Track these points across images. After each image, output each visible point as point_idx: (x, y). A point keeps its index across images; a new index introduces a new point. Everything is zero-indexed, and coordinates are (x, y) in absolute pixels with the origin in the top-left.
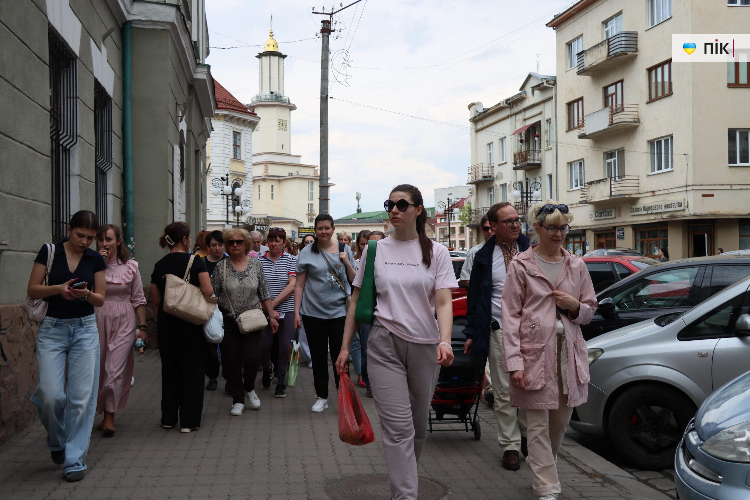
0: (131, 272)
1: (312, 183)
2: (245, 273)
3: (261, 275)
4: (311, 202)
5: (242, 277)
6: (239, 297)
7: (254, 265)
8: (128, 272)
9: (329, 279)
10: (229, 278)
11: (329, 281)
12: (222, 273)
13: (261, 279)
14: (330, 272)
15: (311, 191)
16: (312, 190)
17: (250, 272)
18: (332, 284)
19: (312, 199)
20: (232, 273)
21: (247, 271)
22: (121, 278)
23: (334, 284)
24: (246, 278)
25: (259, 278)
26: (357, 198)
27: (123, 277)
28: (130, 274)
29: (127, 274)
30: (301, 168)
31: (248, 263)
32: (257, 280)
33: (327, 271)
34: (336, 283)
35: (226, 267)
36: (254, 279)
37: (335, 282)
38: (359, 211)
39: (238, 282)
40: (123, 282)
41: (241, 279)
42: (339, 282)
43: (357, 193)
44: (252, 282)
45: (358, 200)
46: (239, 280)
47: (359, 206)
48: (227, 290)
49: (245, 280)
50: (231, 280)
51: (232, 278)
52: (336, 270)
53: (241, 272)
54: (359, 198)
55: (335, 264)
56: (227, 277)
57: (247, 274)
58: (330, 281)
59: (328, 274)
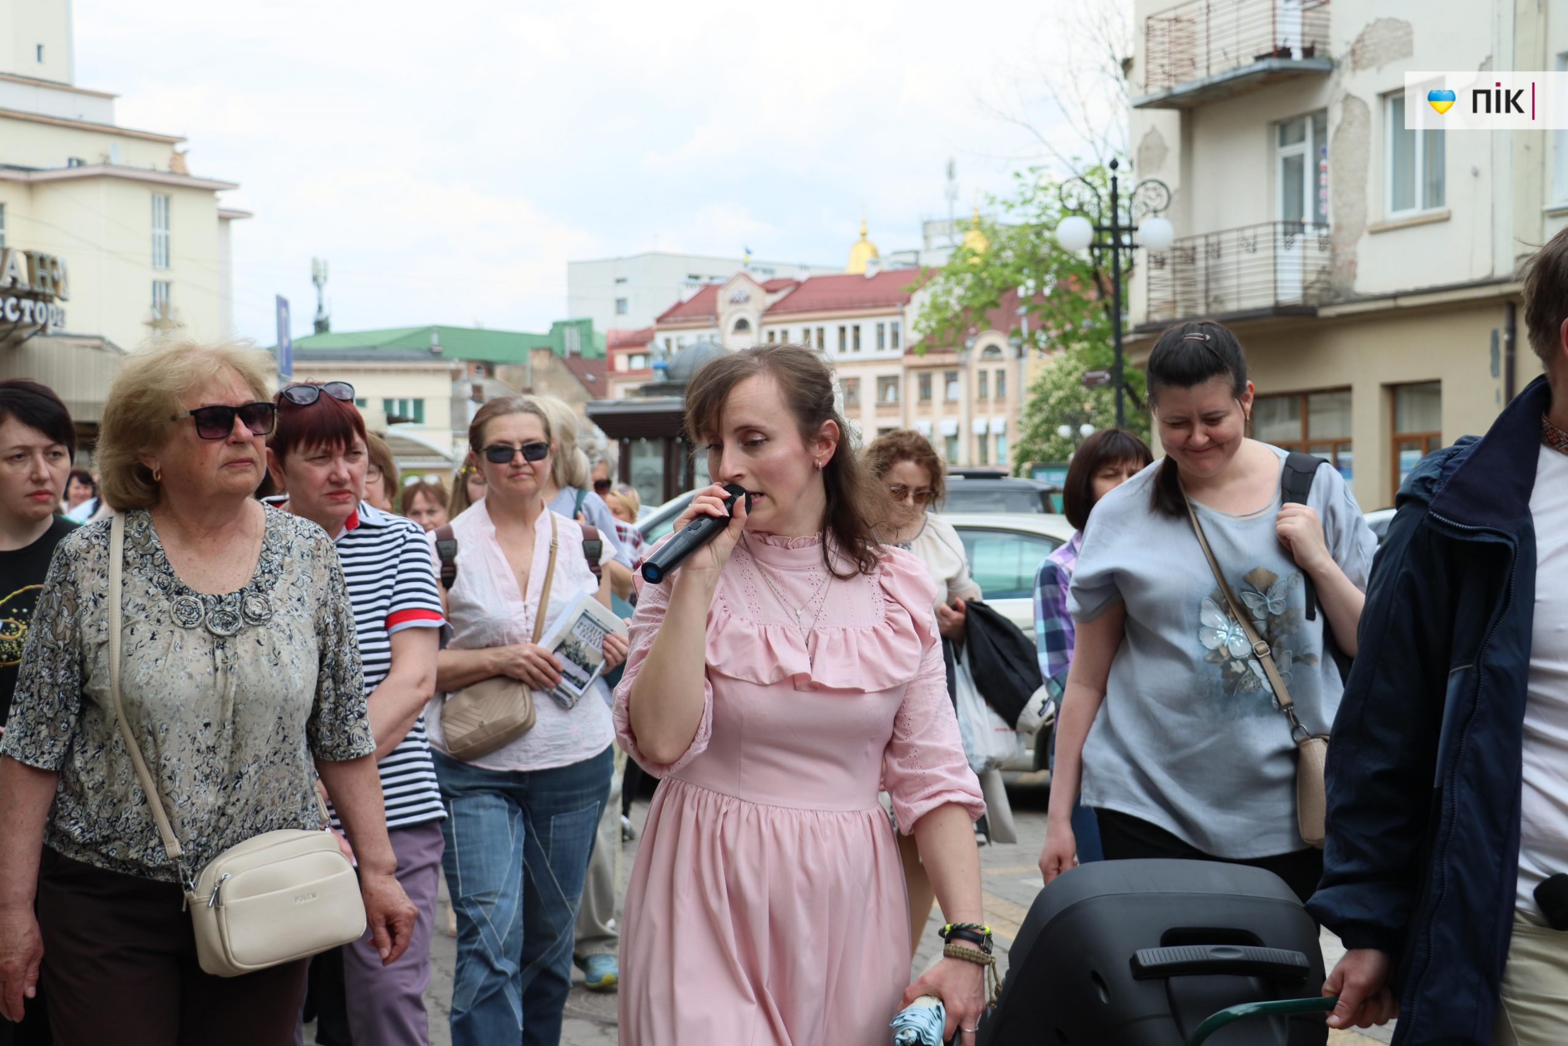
0: (906, 621)
1: (167, 200)
2: (244, 603)
3: (336, 614)
4: (163, 276)
5: (226, 625)
6: (212, 749)
7: (295, 552)
8: (890, 621)
9: (1211, 643)
10: (143, 629)
11: (1217, 651)
12: (98, 598)
13: (332, 639)
14: (1225, 610)
15: (161, 232)
16: (167, 227)
17: (272, 595)
18: (1226, 667)
19: (167, 264)
20: (165, 604)
21: (259, 589)
22: (862, 657)
23: (1238, 667)
24: (251, 634)
25: (321, 632)
26: (315, 279)
27: (868, 652)
28: (899, 632)
29: (889, 634)
30: (120, 143)
31: (259, 546)
32: (313, 643)
33: (1207, 602)
34: (1254, 664)
35: (126, 564)
36: (297, 636)
37: (1245, 661)
38: (321, 326)
39: (207, 659)
40: (868, 685)
41: (220, 642)
42: (1267, 662)
43: (315, 263)
44: (285, 657)
45: (319, 286)
46: (208, 648)
47: (320, 308)
48: (133, 707)
49: (243, 647)
50: (160, 642)
51: (163, 631)
52: (1250, 601)
53: (220, 600)
54: (321, 280)
55: (1245, 567)
56: (128, 624)
57: (254, 606)
58: (1220, 658)
59: (1214, 618)
